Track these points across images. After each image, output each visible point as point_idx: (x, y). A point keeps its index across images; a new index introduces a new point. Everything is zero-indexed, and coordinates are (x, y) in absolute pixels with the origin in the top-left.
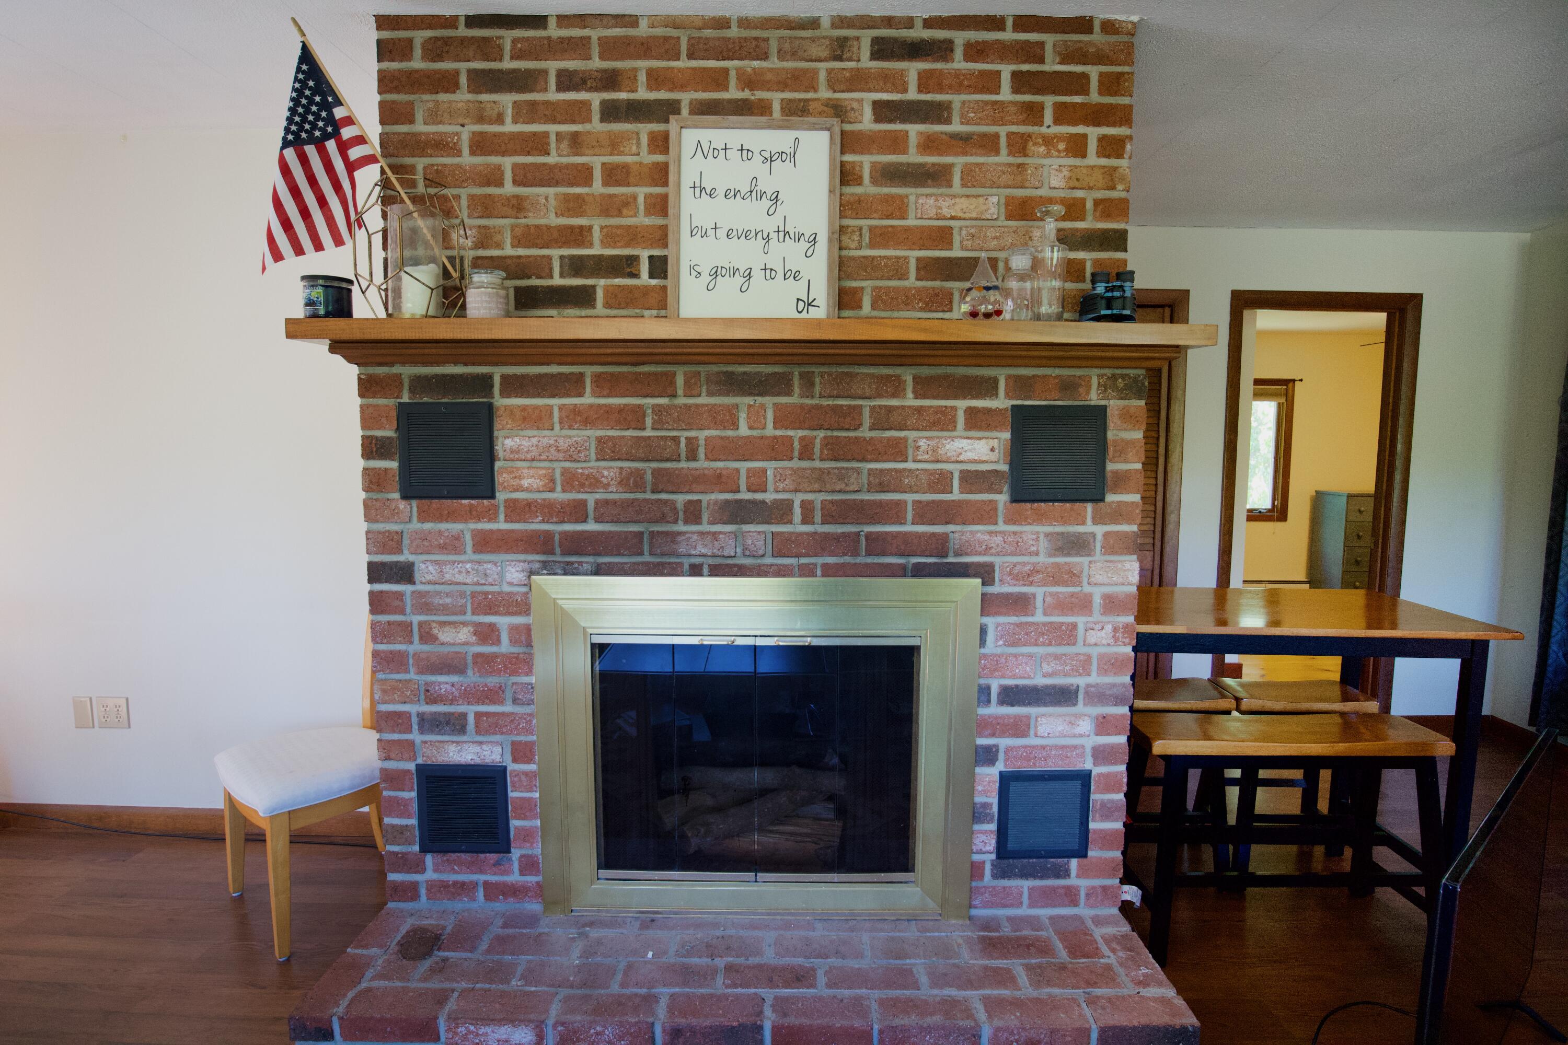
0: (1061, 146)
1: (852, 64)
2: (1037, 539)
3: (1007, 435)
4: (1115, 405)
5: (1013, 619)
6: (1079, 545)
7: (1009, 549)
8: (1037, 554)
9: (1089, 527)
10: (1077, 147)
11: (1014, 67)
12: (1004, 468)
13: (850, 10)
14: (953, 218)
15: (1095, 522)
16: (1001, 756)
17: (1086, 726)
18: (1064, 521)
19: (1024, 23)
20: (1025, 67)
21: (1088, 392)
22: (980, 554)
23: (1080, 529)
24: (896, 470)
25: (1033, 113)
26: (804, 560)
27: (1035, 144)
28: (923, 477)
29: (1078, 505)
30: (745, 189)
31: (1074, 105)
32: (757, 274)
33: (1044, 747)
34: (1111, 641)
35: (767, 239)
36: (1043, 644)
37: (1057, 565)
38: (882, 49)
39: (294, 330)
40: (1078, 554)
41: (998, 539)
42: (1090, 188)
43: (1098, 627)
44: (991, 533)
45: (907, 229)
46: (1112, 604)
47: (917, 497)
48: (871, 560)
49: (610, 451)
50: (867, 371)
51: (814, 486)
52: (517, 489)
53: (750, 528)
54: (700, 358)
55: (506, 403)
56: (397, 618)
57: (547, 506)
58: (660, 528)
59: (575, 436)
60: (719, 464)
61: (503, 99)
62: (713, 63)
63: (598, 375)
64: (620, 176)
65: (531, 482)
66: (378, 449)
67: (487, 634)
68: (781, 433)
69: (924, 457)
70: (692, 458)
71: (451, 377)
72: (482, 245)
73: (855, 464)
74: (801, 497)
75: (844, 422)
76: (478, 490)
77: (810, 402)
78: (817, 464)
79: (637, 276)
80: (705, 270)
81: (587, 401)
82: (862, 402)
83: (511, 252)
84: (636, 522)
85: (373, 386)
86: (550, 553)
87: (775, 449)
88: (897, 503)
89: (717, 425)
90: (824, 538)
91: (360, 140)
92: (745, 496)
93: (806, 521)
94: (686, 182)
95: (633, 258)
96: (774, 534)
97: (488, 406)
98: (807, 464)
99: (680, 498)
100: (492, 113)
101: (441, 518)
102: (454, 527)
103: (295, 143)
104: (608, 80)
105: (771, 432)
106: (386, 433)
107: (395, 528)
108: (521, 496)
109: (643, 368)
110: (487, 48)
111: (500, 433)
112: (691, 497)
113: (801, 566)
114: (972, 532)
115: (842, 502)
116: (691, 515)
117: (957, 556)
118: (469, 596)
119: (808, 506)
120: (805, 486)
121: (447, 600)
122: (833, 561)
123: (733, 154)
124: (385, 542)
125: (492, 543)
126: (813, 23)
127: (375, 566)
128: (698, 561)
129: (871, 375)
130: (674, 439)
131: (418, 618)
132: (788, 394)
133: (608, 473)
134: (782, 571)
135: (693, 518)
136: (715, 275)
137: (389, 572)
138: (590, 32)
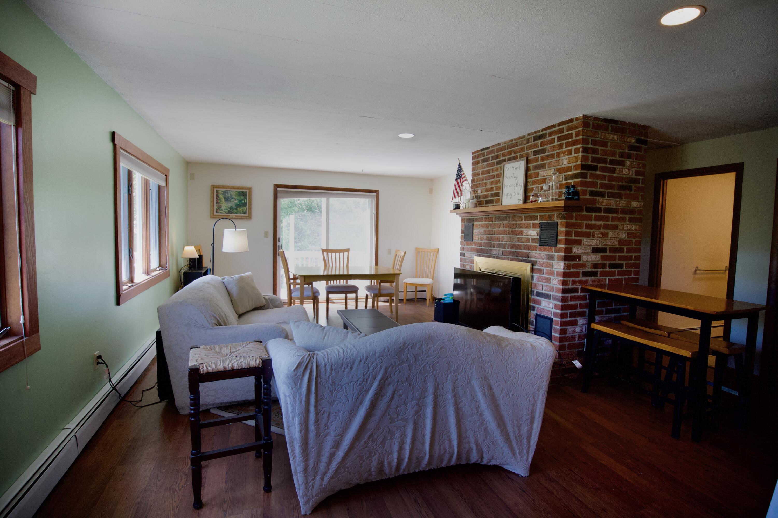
0: (566, 153)
1: (530, 144)
2: (544, 255)
3: (539, 229)
4: (559, 221)
5: (539, 275)
6: (551, 257)
7: (539, 257)
8: (544, 259)
9: (554, 253)
10: (570, 152)
11: (557, 136)
12: (538, 237)
13: (529, 132)
14: (546, 176)
15: (555, 252)
16: (536, 309)
17: (551, 306)
18: (549, 251)
19: (560, 124)
20: (560, 135)
21: (554, 218)
22: (533, 258)
23: (552, 253)
24: (521, 238)
25: (561, 146)
26: (508, 257)
27: (561, 154)
28: (525, 239)
29: (551, 247)
30: (512, 176)
31: (569, 142)
32: (513, 194)
33: (544, 309)
34: (557, 284)
35: (515, 186)
36: (544, 282)
37: (547, 262)
38: (536, 139)
39: (451, 212)
40: (552, 260)
41: (537, 255)
42: (572, 163)
43: (555, 279)
44: (536, 253)
45: (538, 180)
46: (558, 274)
47: (524, 244)
48: (517, 258)
49: (485, 233)
50: (517, 215)
51: (510, 241)
52: (475, 240)
53: (501, 249)
54: (495, 214)
55: (475, 223)
56: (462, 263)
57: (478, 243)
58: (490, 248)
59: (482, 230)
60: (498, 236)
61: (485, 164)
62: (510, 150)
63: (484, 218)
64: (498, 176)
65: (477, 238)
66: (462, 232)
67: (471, 267)
68: (505, 229)
69: (525, 235)
70: (495, 234)
71: (470, 219)
72: (481, 193)
73: (515, 236)
74: (508, 243)
75: (514, 227)
76: (472, 240)
77: (510, 222)
78: (510, 236)
79: (499, 196)
80: (506, 194)
81: (483, 223)
82: (517, 222)
83: (485, 193)
84: (488, 247)
85: (462, 220)
86: (478, 252)
87: (504, 233)
88: (521, 245)
89: (498, 227)
90: (510, 252)
91: (464, 177)
92: (501, 242)
93: (508, 248)
94: (504, 176)
95: (499, 193)
96: (504, 251)
97: (473, 224)
98: (508, 236)
99: (493, 242)
100: (483, 167)
101: (468, 245)
102: (469, 247)
103: (457, 180)
104: (497, 157)
105: (504, 229)
106: (463, 229)
107: (463, 246)
108: (475, 241)
109: (489, 216)
110: (483, 155)
111: (474, 229)
112: (494, 242)
113: (507, 258)
114: (533, 253)
115: (513, 244)
116: (494, 246)
117: (530, 258)
118: (469, 260)
119: (509, 245)
120: (508, 241)
121: (467, 260)
122: (511, 257)
123: (511, 169)
124: (462, 249)
125: (472, 250)
126: (524, 136)
127: (461, 253)
128: (494, 255)
129: (518, 216)
130: (493, 230)
131: (465, 263)
132: (507, 221)
133: (485, 237)
134: (504, 259)
135: (494, 247)
136: (507, 195)
137: (462, 254)
138: (495, 148)
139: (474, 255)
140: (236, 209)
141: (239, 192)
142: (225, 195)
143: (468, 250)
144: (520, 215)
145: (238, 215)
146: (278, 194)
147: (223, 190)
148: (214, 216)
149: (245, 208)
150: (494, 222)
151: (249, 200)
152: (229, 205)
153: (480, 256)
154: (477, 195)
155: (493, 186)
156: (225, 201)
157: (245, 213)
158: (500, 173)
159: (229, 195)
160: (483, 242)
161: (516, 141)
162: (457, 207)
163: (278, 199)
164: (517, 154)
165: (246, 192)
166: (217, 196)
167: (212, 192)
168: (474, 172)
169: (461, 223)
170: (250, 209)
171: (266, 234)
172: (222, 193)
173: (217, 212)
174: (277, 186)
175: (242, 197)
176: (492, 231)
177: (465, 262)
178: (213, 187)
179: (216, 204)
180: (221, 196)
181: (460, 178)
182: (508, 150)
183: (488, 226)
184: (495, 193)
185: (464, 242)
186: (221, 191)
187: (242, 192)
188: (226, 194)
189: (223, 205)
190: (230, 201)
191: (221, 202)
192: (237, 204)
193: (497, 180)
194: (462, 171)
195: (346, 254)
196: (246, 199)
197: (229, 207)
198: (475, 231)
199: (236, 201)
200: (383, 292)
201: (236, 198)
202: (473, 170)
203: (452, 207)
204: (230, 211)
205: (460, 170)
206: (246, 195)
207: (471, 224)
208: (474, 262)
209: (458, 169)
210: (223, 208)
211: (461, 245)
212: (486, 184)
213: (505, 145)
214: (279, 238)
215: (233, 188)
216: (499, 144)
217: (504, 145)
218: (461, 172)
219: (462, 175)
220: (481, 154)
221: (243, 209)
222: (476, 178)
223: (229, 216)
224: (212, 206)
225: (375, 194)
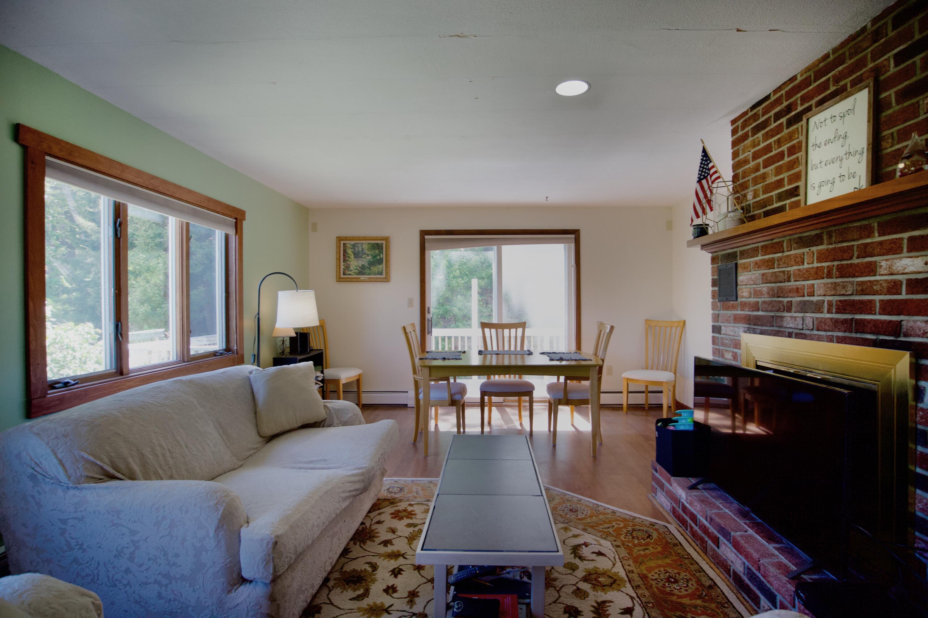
1: (883, 40)
22: (917, 335)
24: (870, 281)
26: (829, 333)
28: (884, 284)
30: (832, 137)
32: (837, 180)
35: (842, 160)
39: (690, 244)
45: (918, 124)
47: (881, 297)
48: (859, 335)
49: (765, 279)
50: (855, 224)
51: (833, 293)
52: (743, 297)
53: (807, 315)
54: (790, 232)
55: (740, 262)
56: (717, 347)
57: (750, 304)
58: (779, 314)
59: (757, 274)
60: (798, 283)
61: (760, 135)
62: (824, 79)
63: (762, 247)
64: (792, 150)
65: (746, 294)
66: (714, 283)
67: (735, 356)
68: (819, 265)
69: (885, 272)
70: (789, 281)
71: (729, 254)
72: (754, 197)
73: (851, 279)
74: (827, 298)
75: (846, 255)
76: (734, 298)
77: (831, 247)
78: (834, 280)
79: (798, 195)
80: (816, 185)
81: (760, 258)
82: (853, 243)
83: (762, 197)
84: (773, 311)
85: (714, 260)
86: (750, 324)
87: (817, 274)
88: (871, 301)
89: (797, 264)
90: (836, 322)
91: (716, 172)
92: (807, 298)
93: (829, 312)
94: (810, 144)
95: (797, 187)
96: (817, 318)
97: (736, 264)
98: (830, 281)
99: (786, 300)
100: (757, 142)
101: (727, 308)
102: (729, 312)
103: (700, 181)
104: (789, 109)
105: (816, 265)
106: (716, 277)
107: (717, 312)
108: (743, 300)
109: (775, 241)
110: (755, 117)
111: (739, 274)
112: (789, 299)
113: (828, 337)
114: (915, 322)
115: (845, 301)
116: (789, 308)
117: (906, 335)
118: (731, 340)
119: (830, 304)
120: (829, 293)
121: (727, 341)
122: (840, 334)
123: (828, 121)
124: (716, 318)
125: (737, 319)
126: (864, 29)
127: (714, 327)
128: (791, 330)
129: (857, 227)
130: (784, 272)
131: (721, 348)
132: (822, 244)
133: (765, 289)
134: (819, 338)
135: (789, 310)
136: (820, 186)
137: (716, 329)
138: (783, 92)
139: (741, 330)
140: (369, 268)
141: (373, 244)
142: (355, 249)
143: (728, 321)
144: (865, 222)
145: (371, 276)
146: (427, 245)
147: (353, 242)
148: (341, 280)
149: (381, 266)
150: (786, 253)
151: (386, 255)
152: (361, 263)
153: (755, 333)
154: (744, 204)
155: (781, 176)
156: (355, 258)
157: (381, 274)
158: (798, 142)
159: (360, 250)
160: (762, 299)
161: (840, 52)
162: (701, 231)
163: (427, 252)
164: (842, 83)
165: (382, 244)
166: (345, 251)
167: (338, 247)
168: (737, 160)
169: (711, 266)
170: (388, 267)
171: (410, 303)
172: (351, 247)
173: (344, 274)
174: (424, 233)
175: (377, 252)
176: (782, 274)
177: (723, 344)
178: (339, 239)
179: (344, 262)
180: (349, 251)
181: (705, 177)
182: (817, 83)
183: (770, 264)
184: (786, 191)
185: (719, 304)
186: (349, 243)
187: (377, 244)
188: (357, 249)
189: (352, 263)
190: (361, 257)
191: (350, 260)
192: (370, 261)
193: (790, 161)
194: (711, 162)
195: (520, 330)
196: (383, 253)
197: (360, 265)
198: (743, 277)
199: (369, 258)
200: (572, 396)
201: (368, 253)
202: (735, 155)
203: (689, 233)
204: (362, 271)
205: (706, 161)
206: (382, 248)
207: (731, 265)
208: (740, 345)
209: (702, 160)
210: (352, 268)
211: (713, 309)
212: (764, 177)
213: (808, 74)
214: (429, 308)
215: (365, 239)
216: (794, 79)
217: (804, 76)
218: (707, 165)
219: (709, 170)
220: (750, 118)
221: (378, 268)
222: (740, 171)
223: (360, 278)
224: (338, 266)
225: (573, 236)
